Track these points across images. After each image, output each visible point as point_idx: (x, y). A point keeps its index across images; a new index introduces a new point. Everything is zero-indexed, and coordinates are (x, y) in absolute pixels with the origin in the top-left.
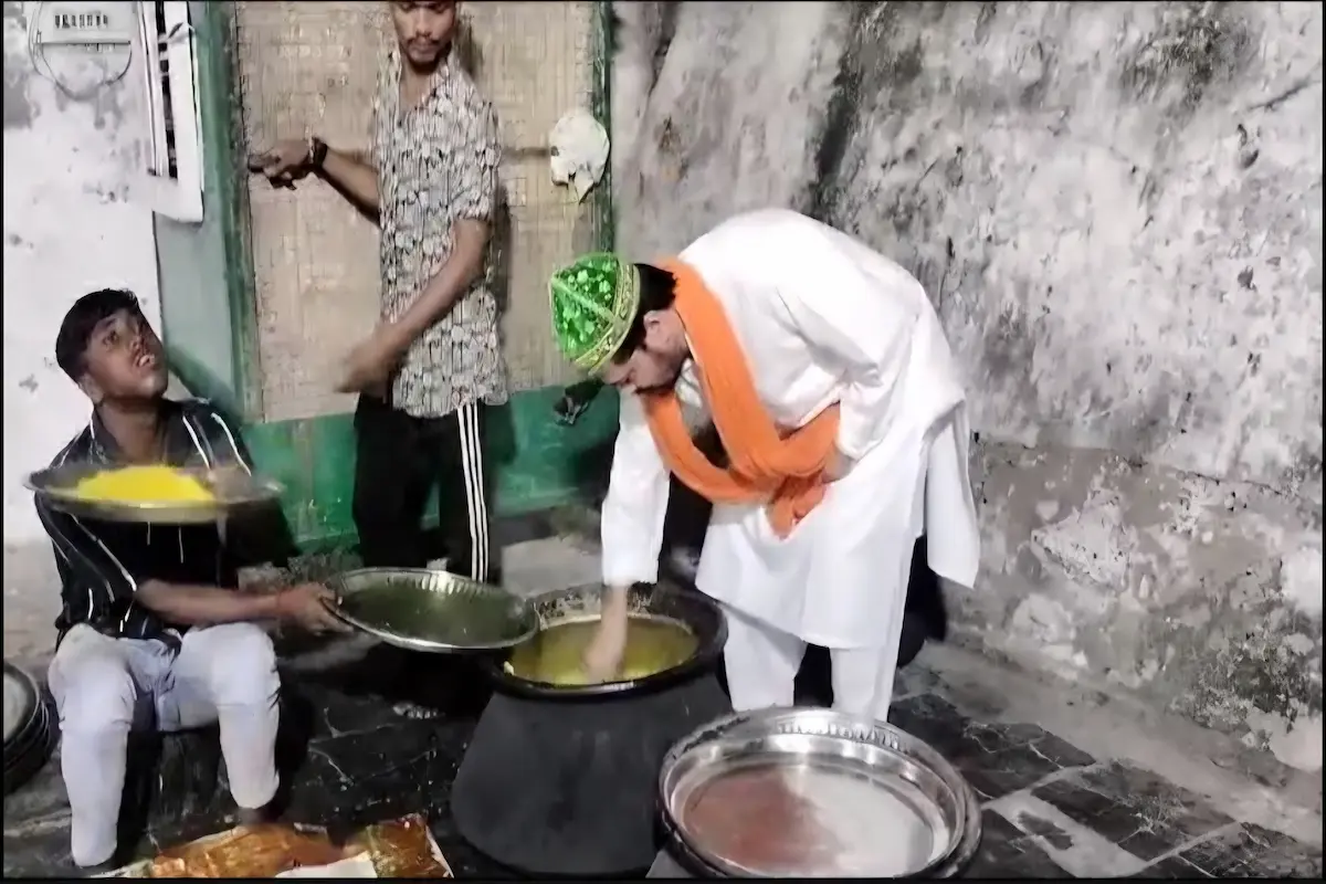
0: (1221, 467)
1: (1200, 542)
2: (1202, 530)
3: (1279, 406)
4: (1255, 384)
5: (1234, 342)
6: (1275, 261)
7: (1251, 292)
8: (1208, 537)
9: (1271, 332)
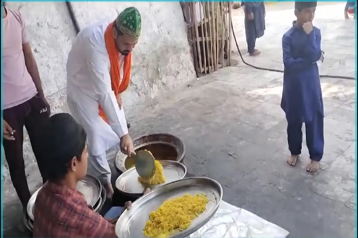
0: (57, 90)
1: (62, 107)
2: (61, 104)
3: (58, 72)
4: (51, 70)
5: (42, 65)
6: (39, 45)
7: (38, 53)
8: (62, 104)
9: (48, 59)
